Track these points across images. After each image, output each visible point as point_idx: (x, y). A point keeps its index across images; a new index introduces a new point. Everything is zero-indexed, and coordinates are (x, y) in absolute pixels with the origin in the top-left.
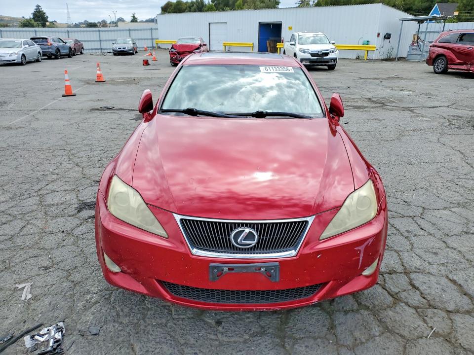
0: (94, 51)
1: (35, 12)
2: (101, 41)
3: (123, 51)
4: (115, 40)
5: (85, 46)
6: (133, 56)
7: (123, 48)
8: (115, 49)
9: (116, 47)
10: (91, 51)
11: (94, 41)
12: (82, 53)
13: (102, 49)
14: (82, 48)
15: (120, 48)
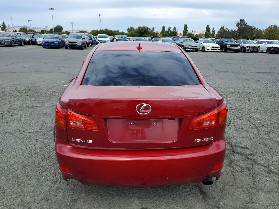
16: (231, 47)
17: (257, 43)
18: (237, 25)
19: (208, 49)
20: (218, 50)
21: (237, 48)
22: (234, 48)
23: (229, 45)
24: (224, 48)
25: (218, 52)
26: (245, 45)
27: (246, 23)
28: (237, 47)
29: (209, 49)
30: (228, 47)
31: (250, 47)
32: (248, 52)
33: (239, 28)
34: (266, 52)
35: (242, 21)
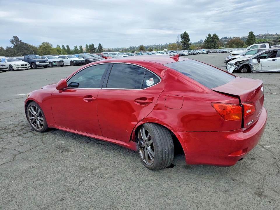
16: (40, 63)
17: (59, 58)
18: (12, 42)
19: (17, 68)
20: (29, 67)
21: (46, 64)
22: (43, 64)
23: (37, 61)
24: (34, 65)
25: (28, 69)
26: (51, 60)
27: (21, 41)
28: (46, 62)
29: (19, 68)
30: (37, 63)
31: (56, 62)
32: (56, 66)
33: (14, 45)
34: (70, 65)
35: (15, 38)
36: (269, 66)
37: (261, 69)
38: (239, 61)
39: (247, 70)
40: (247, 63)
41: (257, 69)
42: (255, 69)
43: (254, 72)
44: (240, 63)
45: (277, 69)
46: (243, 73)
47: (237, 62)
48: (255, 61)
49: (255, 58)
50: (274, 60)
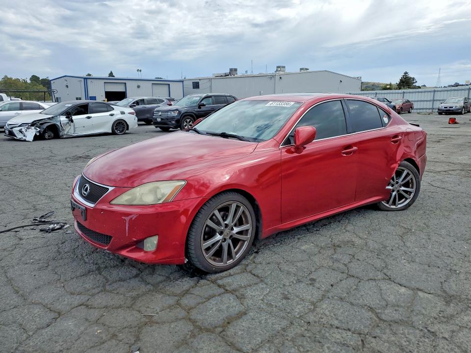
0: (421, 111)
1: (402, 78)
2: (434, 100)
3: (449, 110)
4: (443, 100)
5: (415, 106)
6: (461, 116)
7: (450, 108)
8: (440, 108)
9: (442, 106)
10: (418, 111)
11: (427, 101)
12: (409, 112)
13: (433, 109)
14: (411, 107)
15: (447, 108)
36: (84, 127)
37: (75, 132)
38: (38, 120)
39: (53, 135)
40: (53, 122)
41: (68, 132)
42: (65, 133)
43: (64, 137)
44: (41, 122)
45: (93, 130)
46: (49, 139)
47: (34, 121)
48: (63, 119)
49: (62, 115)
50: (89, 118)
